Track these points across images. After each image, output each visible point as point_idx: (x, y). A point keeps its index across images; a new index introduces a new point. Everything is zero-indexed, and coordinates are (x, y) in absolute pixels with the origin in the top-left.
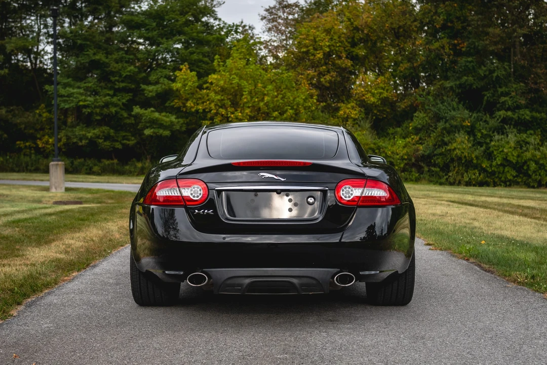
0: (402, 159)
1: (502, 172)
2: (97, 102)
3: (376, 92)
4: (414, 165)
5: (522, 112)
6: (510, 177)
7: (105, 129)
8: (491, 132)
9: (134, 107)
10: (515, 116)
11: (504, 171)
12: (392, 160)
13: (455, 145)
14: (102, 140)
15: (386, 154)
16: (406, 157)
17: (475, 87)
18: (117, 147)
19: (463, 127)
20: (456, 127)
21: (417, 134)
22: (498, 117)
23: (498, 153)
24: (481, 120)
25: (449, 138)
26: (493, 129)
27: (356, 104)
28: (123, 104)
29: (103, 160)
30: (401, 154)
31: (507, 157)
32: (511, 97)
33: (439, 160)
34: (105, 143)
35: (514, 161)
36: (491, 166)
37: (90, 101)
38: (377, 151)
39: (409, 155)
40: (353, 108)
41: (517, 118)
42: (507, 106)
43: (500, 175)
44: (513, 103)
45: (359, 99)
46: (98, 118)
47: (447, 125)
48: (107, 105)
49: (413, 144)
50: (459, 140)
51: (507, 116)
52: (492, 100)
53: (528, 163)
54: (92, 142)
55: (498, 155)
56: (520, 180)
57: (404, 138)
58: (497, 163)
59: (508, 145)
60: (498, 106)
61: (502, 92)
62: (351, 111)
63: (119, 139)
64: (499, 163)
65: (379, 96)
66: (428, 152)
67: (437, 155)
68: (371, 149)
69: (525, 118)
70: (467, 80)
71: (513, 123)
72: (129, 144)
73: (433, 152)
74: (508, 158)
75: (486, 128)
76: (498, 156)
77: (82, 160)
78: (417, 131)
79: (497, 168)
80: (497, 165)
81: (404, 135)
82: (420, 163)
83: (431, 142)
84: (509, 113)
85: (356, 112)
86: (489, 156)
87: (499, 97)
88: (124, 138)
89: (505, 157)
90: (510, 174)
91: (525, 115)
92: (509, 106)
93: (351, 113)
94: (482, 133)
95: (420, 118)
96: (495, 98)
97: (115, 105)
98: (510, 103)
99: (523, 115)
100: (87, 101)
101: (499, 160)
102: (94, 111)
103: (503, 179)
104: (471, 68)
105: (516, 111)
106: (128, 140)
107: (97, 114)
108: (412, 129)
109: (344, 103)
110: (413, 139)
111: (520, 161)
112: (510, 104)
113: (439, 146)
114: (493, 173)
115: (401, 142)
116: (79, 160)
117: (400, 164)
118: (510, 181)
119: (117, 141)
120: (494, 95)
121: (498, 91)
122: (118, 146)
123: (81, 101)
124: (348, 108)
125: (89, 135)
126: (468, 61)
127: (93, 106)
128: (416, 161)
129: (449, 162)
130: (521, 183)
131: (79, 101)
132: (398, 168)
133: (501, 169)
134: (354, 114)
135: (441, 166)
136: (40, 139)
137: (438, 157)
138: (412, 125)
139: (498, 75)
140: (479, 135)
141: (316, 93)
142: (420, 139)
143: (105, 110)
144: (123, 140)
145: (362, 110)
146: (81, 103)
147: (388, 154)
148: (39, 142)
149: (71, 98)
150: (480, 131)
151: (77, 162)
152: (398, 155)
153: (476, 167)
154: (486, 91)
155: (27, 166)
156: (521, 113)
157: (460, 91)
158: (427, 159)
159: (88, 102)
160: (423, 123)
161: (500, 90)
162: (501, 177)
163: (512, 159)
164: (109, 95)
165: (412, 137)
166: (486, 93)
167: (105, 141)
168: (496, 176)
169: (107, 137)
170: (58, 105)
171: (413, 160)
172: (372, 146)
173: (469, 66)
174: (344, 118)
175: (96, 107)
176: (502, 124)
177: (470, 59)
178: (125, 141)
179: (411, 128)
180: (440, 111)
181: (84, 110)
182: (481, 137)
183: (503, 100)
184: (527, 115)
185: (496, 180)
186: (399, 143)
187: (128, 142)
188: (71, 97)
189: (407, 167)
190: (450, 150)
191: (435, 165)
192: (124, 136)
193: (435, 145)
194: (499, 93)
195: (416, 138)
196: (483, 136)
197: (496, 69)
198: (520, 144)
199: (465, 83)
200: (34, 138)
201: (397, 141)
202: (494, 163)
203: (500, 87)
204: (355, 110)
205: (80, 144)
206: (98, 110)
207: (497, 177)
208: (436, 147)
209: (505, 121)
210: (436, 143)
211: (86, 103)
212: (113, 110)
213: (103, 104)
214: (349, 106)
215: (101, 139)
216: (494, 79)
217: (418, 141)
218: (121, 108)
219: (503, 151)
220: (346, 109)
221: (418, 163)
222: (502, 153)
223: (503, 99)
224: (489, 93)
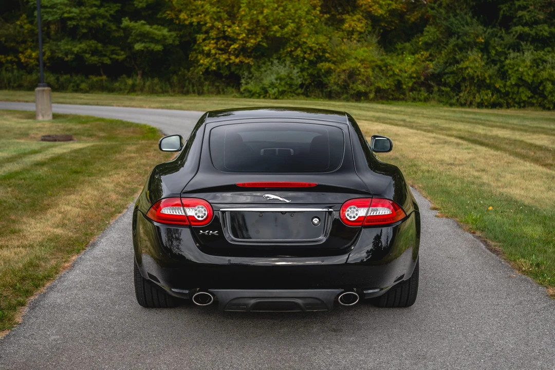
0: (411, 77)
1: (516, 92)
2: (83, 14)
3: (384, 3)
4: (422, 84)
5: (540, 27)
6: (524, 98)
7: (93, 43)
8: (506, 50)
9: (123, 19)
10: (533, 33)
11: (518, 91)
12: (400, 79)
13: (467, 63)
14: (89, 55)
15: (394, 72)
16: (415, 75)
18: (105, 62)
19: (476, 44)
20: (469, 43)
21: (427, 50)
22: (514, 33)
23: (512, 72)
24: (496, 35)
25: (461, 56)
26: (508, 46)
27: (362, 16)
28: (111, 15)
29: (91, 76)
30: (410, 72)
31: (522, 77)
32: (529, 11)
33: (450, 79)
34: (93, 58)
35: (530, 81)
36: (505, 86)
37: (75, 13)
38: (384, 68)
39: (418, 73)
40: (359, 20)
41: (534, 35)
42: (524, 21)
43: (514, 96)
44: (531, 18)
45: (365, 11)
46: (85, 31)
47: (460, 41)
48: (93, 17)
49: (423, 61)
50: (471, 57)
51: (523, 32)
52: (508, 14)
53: (544, 83)
54: (79, 57)
55: (513, 74)
56: (535, 101)
57: (413, 54)
58: (511, 83)
59: (524, 63)
60: (515, 20)
61: (519, 6)
62: (357, 23)
63: (108, 54)
64: (513, 83)
65: (388, 8)
66: (438, 70)
67: (447, 73)
68: (377, 66)
69: (543, 34)
71: (530, 39)
72: (118, 59)
73: (444, 70)
74: (524, 78)
75: (501, 45)
76: (513, 76)
77: (68, 76)
78: (427, 46)
79: (511, 89)
80: (511, 84)
81: (413, 51)
82: (429, 81)
83: (441, 59)
84: (527, 29)
85: (361, 25)
86: (503, 75)
87: (516, 11)
88: (113, 52)
89: (520, 77)
90: (525, 94)
91: (544, 31)
92: (527, 21)
93: (357, 25)
94: (496, 51)
95: (430, 33)
96: (511, 12)
97: (103, 17)
98: (527, 17)
99: (541, 31)
100: (72, 12)
101: (514, 79)
102: (80, 24)
103: (517, 100)
105: (534, 26)
106: (118, 54)
107: (83, 27)
108: (422, 44)
109: (349, 15)
110: (422, 55)
111: (536, 81)
112: (527, 19)
113: (450, 64)
114: (507, 94)
115: (409, 58)
116: (65, 77)
117: (408, 83)
118: (524, 102)
119: (105, 56)
120: (510, 9)
121: (515, 5)
122: (107, 61)
123: (66, 12)
124: (354, 21)
125: (75, 50)
127: (79, 18)
128: (425, 79)
129: (461, 81)
130: (536, 105)
131: (64, 13)
132: (407, 86)
133: (516, 89)
134: (360, 27)
135: (452, 86)
136: (22, 53)
137: (448, 75)
138: (422, 40)
140: (493, 52)
141: (320, 4)
142: (431, 55)
143: (92, 22)
144: (112, 54)
145: (369, 22)
146: (66, 15)
147: (396, 72)
148: (21, 56)
149: (55, 10)
150: (494, 48)
151: (64, 78)
152: (406, 72)
153: (488, 87)
154: (503, 4)
155: (9, 82)
156: (539, 29)
157: (474, 3)
158: (437, 77)
159: (73, 14)
160: (434, 38)
161: (517, 3)
162: (515, 99)
163: (527, 79)
164: (95, 5)
165: (422, 53)
166: (502, 6)
167: (92, 55)
168: (510, 96)
169: (94, 52)
170: (41, 17)
171: (422, 78)
172: (379, 63)
174: (349, 31)
175: (81, 19)
176: (518, 40)
178: (114, 56)
179: (420, 43)
180: (452, 26)
181: (69, 23)
182: (495, 55)
183: (520, 15)
184: (546, 31)
185: (510, 101)
186: (408, 60)
187: (117, 57)
188: (55, 8)
189: (416, 86)
190: (462, 69)
191: (445, 85)
192: (113, 50)
193: (446, 63)
194: (517, 6)
195: (426, 54)
196: (497, 53)
198: (536, 63)
200: (15, 52)
201: (406, 57)
202: (508, 83)
204: (361, 23)
205: (66, 59)
206: (84, 23)
207: (510, 98)
208: (447, 65)
209: (521, 37)
210: (447, 60)
211: (71, 15)
212: (100, 22)
213: (89, 16)
214: (355, 18)
215: (89, 53)
217: (428, 57)
218: (108, 20)
219: (518, 70)
220: (352, 22)
221: (428, 81)
222: (517, 72)
223: (520, 13)
224: (506, 6)
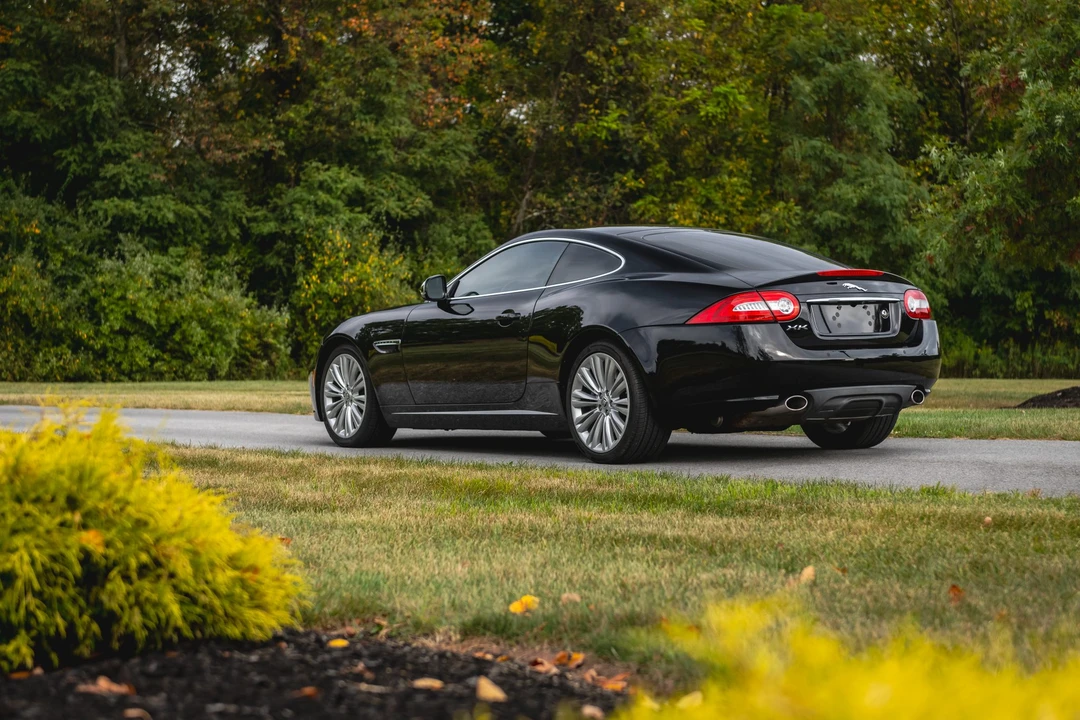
1: (122, 349)
5: (157, 200)
6: (144, 363)
8: (85, 252)
10: (142, 213)
11: (126, 347)
17: (38, 136)
19: (25, 238)
22: (101, 213)
23: (110, 303)
26: (88, 244)
31: (134, 313)
32: (129, 166)
35: (153, 322)
36: (97, 333)
41: (145, 218)
42: (122, 187)
43: (119, 359)
44: (136, 180)
51: (123, 211)
53: (184, 326)
55: (113, 306)
56: (165, 368)
58: (111, 327)
59: (136, 282)
60: (98, 185)
61: (107, 154)
64: (117, 327)
69: (164, 216)
70: (19, 119)
71: (136, 228)
74: (138, 316)
75: (73, 241)
76: (112, 311)
79: (111, 341)
80: (112, 331)
84: (129, 205)
86: (93, 312)
87: (100, 163)
89: (130, 313)
90: (142, 352)
91: (166, 210)
92: (127, 186)
94: (66, 254)
96: (86, 165)
98: (128, 179)
99: (159, 209)
101: (116, 319)
103: (125, 366)
104: (30, 89)
105: (145, 199)
111: (163, 322)
112: (130, 182)
114: (102, 354)
118: (141, 370)
120: (84, 159)
121: (95, 150)
126: (21, 71)
130: (167, 376)
133: (120, 342)
139: (99, 110)
140: (58, 258)
150: (58, 248)
153: (57, 339)
154: (65, 147)
156: (156, 204)
161: (102, 147)
162: (121, 363)
163: (147, 318)
166: (65, 152)
168: (110, 359)
173: (26, 84)
176: (108, 232)
177: (26, 66)
182: (63, 264)
183: (112, 172)
184: (170, 210)
185: (110, 370)
194: (100, 153)
196: (68, 261)
197: (94, 93)
198: (166, 280)
199: (15, 124)
202: (105, 328)
203: (101, 139)
207: (110, 364)
209: (120, 223)
216: (89, 118)
219: (123, 298)
222: (121, 303)
223: (111, 169)
224: (72, 153)
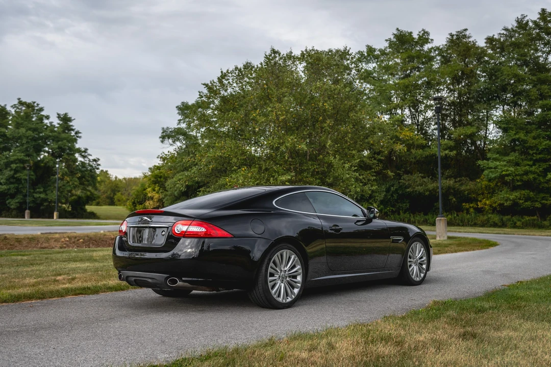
2: (517, 172)
7: (525, 192)
9: (548, 173)
14: (523, 201)
18: (537, 206)
28: (540, 171)
29: (524, 217)
34: (526, 203)
37: (511, 171)
46: (519, 183)
48: (526, 173)
54: (515, 204)
63: (539, 200)
72: (547, 204)
77: (509, 217)
88: (543, 198)
97: (534, 173)
100: (508, 171)
102: (515, 178)
106: (547, 200)
107: (518, 181)
116: (507, 217)
119: (537, 201)
122: (538, 205)
123: (504, 171)
125: (512, 197)
127: (514, 175)
131: (502, 171)
136: (481, 201)
143: (525, 177)
144: (542, 200)
146: (504, 173)
148: (479, 204)
149: (497, 170)
151: (505, 218)
155: (469, 221)
159: (510, 172)
164: (528, 165)
167: (526, 201)
169: (527, 199)
170: (488, 175)
175: (516, 175)
178: (543, 201)
181: (506, 178)
187: (546, 202)
188: (497, 168)
192: (543, 197)
200: (476, 200)
205: (505, 204)
206: (518, 178)
211: (508, 173)
212: (531, 176)
213: (522, 172)
215: (522, 200)
218: (538, 175)
